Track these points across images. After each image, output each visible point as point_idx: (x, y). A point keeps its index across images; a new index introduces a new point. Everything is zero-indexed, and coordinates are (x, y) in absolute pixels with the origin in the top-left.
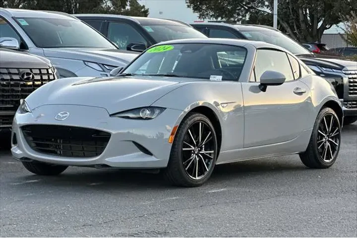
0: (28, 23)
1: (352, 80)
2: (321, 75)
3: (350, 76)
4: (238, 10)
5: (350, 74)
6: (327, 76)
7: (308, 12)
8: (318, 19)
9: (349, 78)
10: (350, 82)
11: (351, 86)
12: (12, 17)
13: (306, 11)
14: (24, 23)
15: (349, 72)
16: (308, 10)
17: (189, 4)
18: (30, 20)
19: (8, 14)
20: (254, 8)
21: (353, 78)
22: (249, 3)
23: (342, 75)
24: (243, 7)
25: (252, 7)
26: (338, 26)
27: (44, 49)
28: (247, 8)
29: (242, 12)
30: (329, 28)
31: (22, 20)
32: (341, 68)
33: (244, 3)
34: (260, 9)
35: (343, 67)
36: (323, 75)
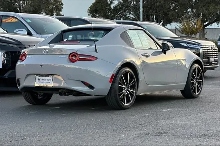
0: (31, 21)
1: (204, 51)
2: (188, 48)
3: (204, 49)
4: (116, 16)
5: (204, 47)
6: (191, 49)
7: (154, 17)
8: (160, 20)
9: (203, 50)
10: (203, 52)
11: (204, 54)
12: (22, 18)
13: (153, 16)
14: (29, 21)
15: (203, 46)
16: (154, 16)
17: (89, 14)
18: (32, 19)
19: (19, 16)
20: (125, 15)
21: (205, 50)
22: (122, 13)
23: (199, 48)
24: (119, 15)
25: (124, 15)
26: (171, 25)
27: (41, 35)
28: (121, 15)
29: (118, 17)
30: (166, 26)
31: (27, 19)
32: (199, 44)
33: (120, 13)
34: (128, 16)
35: (200, 44)
36: (189, 48)
